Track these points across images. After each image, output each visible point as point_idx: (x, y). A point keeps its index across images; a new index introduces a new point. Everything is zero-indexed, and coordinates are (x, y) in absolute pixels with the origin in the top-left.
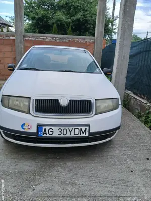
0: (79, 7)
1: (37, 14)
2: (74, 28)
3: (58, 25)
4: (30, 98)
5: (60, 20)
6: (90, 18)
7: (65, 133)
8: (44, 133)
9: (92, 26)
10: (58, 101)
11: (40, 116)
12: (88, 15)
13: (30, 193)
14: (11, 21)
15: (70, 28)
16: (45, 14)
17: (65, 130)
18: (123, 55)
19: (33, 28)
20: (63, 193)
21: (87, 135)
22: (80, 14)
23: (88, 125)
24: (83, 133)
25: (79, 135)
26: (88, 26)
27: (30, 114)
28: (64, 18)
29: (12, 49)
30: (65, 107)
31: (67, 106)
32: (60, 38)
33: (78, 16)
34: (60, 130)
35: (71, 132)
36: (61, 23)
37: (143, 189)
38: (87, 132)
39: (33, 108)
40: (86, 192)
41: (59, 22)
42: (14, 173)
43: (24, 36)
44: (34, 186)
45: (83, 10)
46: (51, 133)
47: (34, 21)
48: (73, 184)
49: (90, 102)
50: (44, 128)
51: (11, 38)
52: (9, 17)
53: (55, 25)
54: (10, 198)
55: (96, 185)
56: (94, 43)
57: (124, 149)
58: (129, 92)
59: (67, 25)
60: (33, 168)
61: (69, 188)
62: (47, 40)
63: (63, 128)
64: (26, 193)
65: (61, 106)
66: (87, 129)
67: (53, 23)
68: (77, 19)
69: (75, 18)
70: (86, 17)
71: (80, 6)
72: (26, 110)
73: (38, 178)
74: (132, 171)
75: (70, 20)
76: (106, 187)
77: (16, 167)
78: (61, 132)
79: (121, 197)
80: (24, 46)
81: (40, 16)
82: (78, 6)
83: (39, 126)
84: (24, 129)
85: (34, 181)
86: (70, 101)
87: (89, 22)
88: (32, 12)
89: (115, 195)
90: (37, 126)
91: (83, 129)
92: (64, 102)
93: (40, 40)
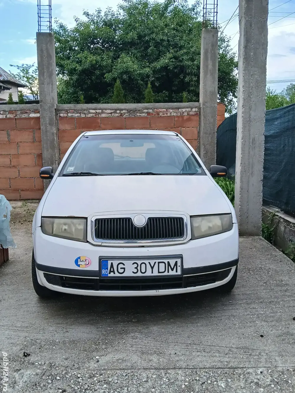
0: (165, 43)
1: (80, 62)
2: (157, 84)
3: (123, 82)
4: (86, 218)
5: (126, 72)
6: (189, 63)
7: (143, 271)
8: (110, 272)
9: (195, 79)
10: (129, 220)
11: (103, 244)
12: (185, 57)
13: (93, 365)
14: (22, 74)
15: (149, 85)
16: (97, 62)
17: (143, 265)
18: (252, 136)
19: (71, 90)
20: (145, 364)
21: (179, 272)
22: (169, 55)
23: (181, 257)
24: (172, 270)
25: (166, 273)
26: (187, 79)
27: (88, 242)
28: (136, 67)
29: (34, 137)
30: (142, 228)
31: (144, 227)
32: (129, 111)
33: (164, 61)
34: (135, 265)
35: (152, 268)
36: (130, 77)
37: (277, 358)
38: (179, 269)
39: (92, 232)
40: (182, 363)
41: (125, 77)
42: (64, 343)
43: (57, 111)
44: (97, 357)
45: (175, 46)
46: (121, 271)
47: (75, 77)
48: (160, 354)
49: (181, 220)
50: (109, 263)
51: (32, 115)
52: (18, 67)
53: (118, 81)
54: (62, 371)
55: (199, 353)
56: (198, 114)
57: (253, 306)
58: (274, 210)
59: (143, 80)
60: (93, 336)
61: (155, 358)
62: (103, 115)
63: (139, 262)
64: (87, 365)
65: (135, 227)
66: (179, 264)
67: (114, 79)
68: (162, 67)
69: (158, 65)
70: (181, 61)
71: (168, 41)
72: (81, 238)
73: (104, 347)
74: (262, 336)
75: (147, 69)
76: (216, 356)
77: (66, 334)
78: (136, 268)
79: (238, 368)
80: (58, 130)
81: (87, 65)
82: (162, 40)
83: (103, 261)
84: (79, 266)
85: (98, 351)
86: (150, 219)
87: (188, 71)
88: (69, 58)
89: (229, 366)
90: (100, 260)
91: (172, 262)
92: (140, 221)
93: (89, 115)
